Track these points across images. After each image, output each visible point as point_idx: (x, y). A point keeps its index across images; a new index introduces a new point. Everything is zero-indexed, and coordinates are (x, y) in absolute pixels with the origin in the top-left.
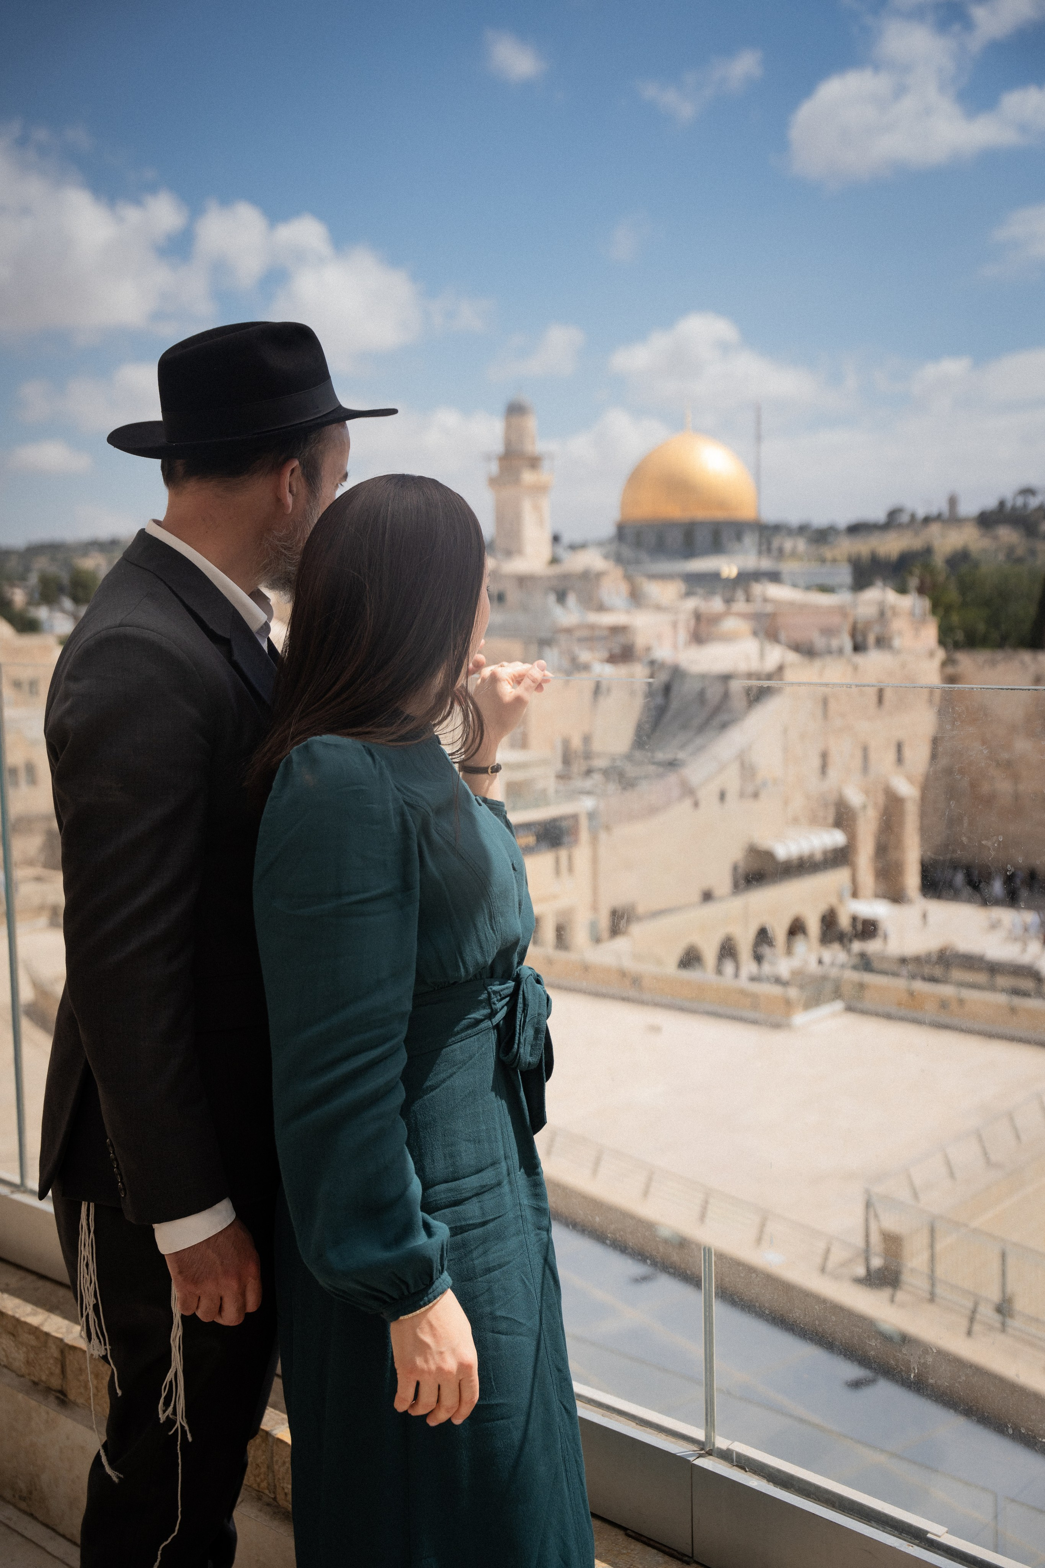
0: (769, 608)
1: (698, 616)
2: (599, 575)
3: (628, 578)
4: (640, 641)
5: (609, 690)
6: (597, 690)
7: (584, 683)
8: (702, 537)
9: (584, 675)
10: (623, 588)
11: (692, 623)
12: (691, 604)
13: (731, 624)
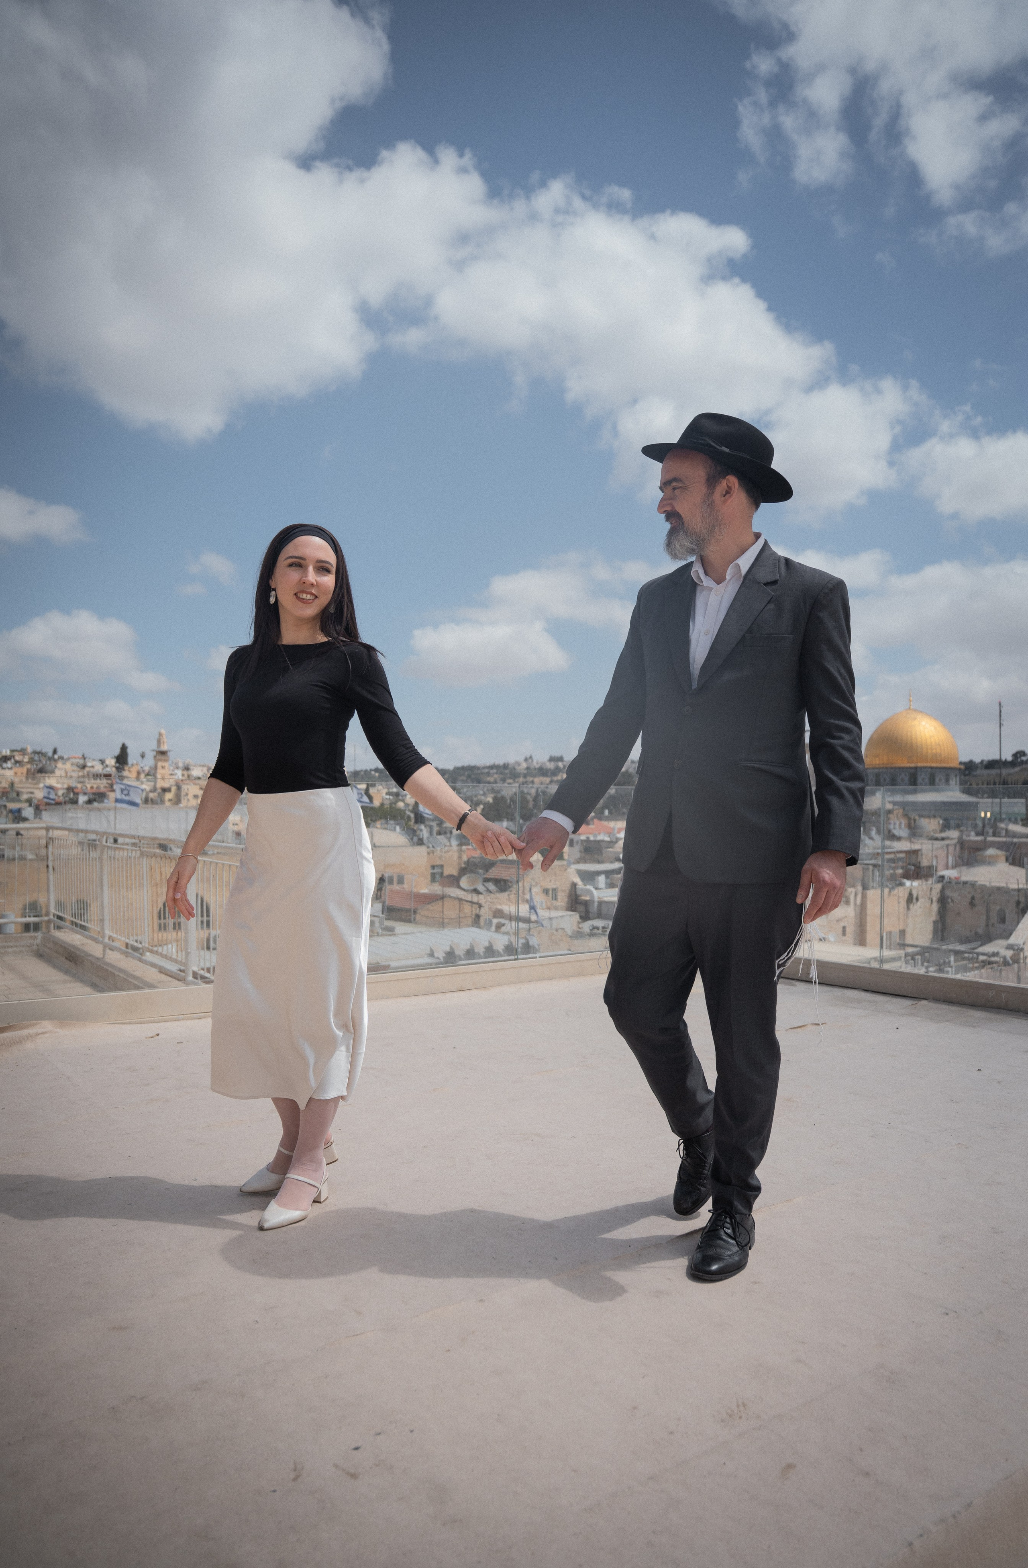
0: (1015, 840)
1: (961, 843)
2: (889, 812)
3: (906, 815)
4: (925, 863)
5: (917, 899)
6: (910, 899)
7: (901, 893)
8: (922, 777)
9: (901, 889)
10: (904, 822)
11: (958, 847)
12: (954, 834)
13: (991, 852)
